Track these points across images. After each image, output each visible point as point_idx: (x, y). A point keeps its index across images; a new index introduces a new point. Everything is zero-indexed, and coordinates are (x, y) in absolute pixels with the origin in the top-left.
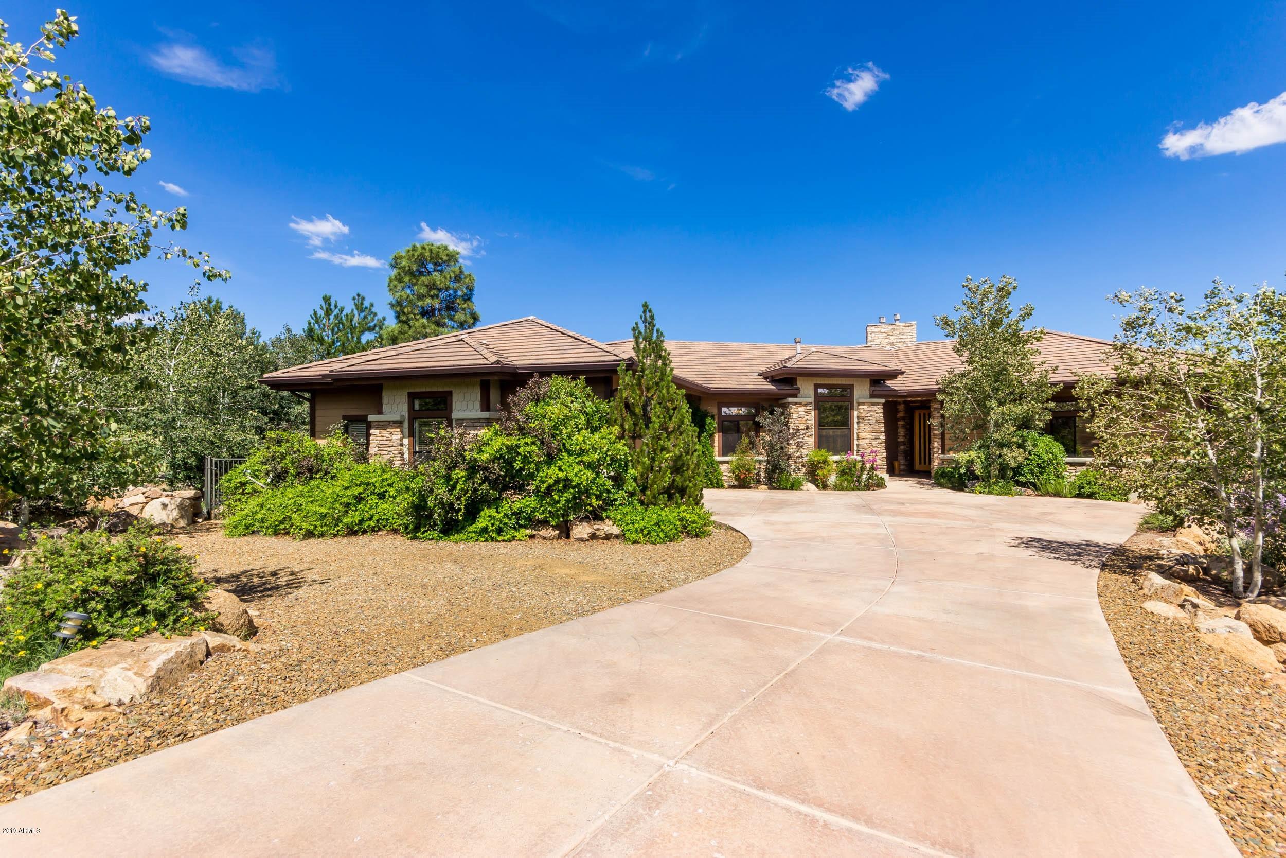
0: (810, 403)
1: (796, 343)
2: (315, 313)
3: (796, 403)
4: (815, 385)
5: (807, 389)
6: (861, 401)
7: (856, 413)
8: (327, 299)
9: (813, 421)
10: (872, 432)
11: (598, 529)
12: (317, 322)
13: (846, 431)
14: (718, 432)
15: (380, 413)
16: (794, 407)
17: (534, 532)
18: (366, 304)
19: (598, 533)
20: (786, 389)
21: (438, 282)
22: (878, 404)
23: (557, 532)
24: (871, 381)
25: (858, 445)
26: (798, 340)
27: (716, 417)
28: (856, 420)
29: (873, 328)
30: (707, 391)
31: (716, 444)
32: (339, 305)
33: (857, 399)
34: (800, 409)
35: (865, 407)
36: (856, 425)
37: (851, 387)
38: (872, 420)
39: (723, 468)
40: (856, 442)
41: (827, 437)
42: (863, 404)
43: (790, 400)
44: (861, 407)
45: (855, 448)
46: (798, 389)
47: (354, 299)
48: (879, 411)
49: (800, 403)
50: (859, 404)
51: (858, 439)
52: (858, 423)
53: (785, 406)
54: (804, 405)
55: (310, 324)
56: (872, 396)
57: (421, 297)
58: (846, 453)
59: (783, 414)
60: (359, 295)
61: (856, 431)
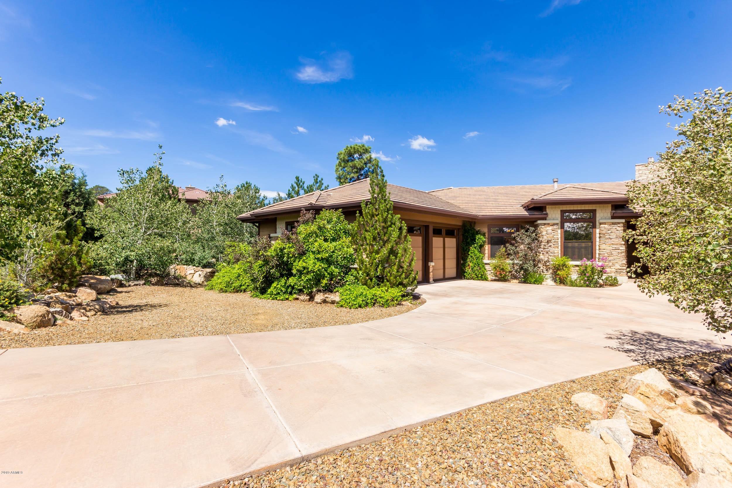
0: (557, 224)
1: (554, 182)
2: (292, 186)
3: (545, 224)
4: (561, 211)
5: (554, 214)
6: (601, 221)
7: (598, 231)
8: (297, 178)
9: (559, 236)
10: (613, 244)
11: (327, 297)
12: (293, 190)
13: (590, 244)
14: (488, 244)
15: (276, 233)
16: (543, 227)
17: (298, 297)
18: (319, 179)
19: (327, 300)
20: (537, 214)
21: (357, 165)
22: (619, 223)
23: (308, 297)
24: (612, 206)
25: (599, 254)
26: (555, 180)
27: (487, 235)
28: (598, 235)
29: (640, 167)
30: (475, 217)
31: (486, 252)
32: (303, 180)
33: (599, 221)
34: (548, 228)
35: (606, 226)
36: (598, 239)
37: (594, 212)
38: (613, 236)
39: (487, 267)
40: (597, 252)
41: (573, 248)
42: (605, 223)
43: (539, 222)
44: (602, 226)
45: (597, 256)
46: (547, 214)
47: (314, 177)
48: (619, 229)
49: (548, 224)
50: (601, 224)
51: (599, 249)
52: (600, 237)
53: (536, 226)
54: (551, 225)
55: (289, 191)
56: (613, 217)
57: (349, 173)
58: (588, 259)
59: (534, 231)
60: (316, 175)
61: (597, 243)
